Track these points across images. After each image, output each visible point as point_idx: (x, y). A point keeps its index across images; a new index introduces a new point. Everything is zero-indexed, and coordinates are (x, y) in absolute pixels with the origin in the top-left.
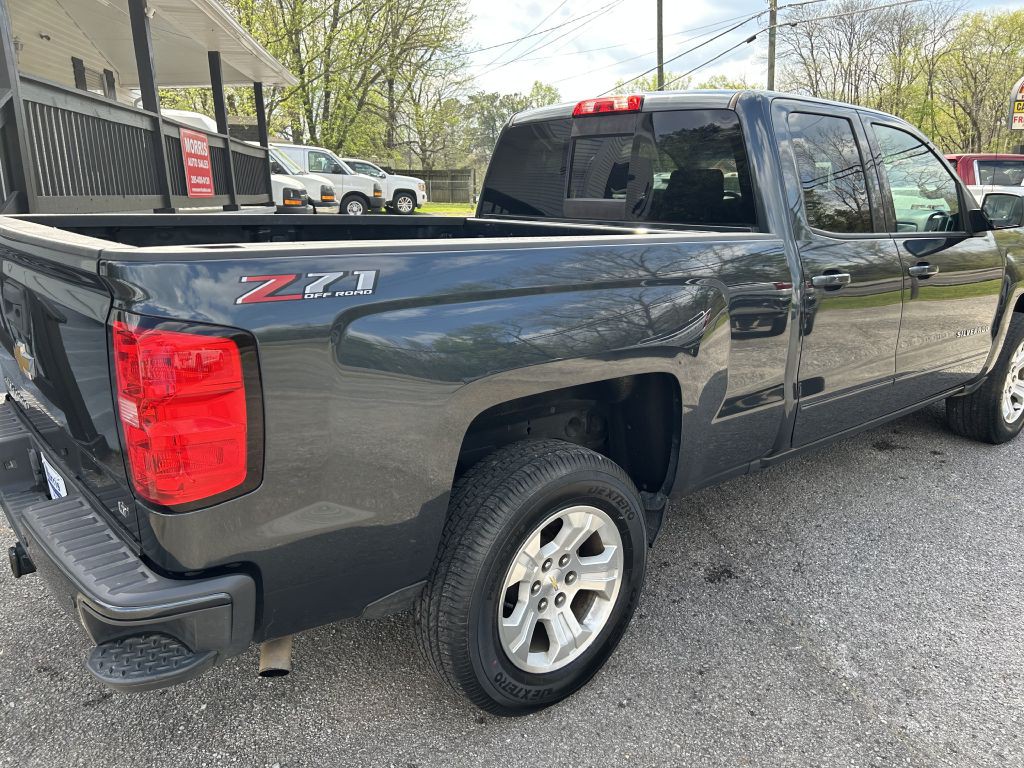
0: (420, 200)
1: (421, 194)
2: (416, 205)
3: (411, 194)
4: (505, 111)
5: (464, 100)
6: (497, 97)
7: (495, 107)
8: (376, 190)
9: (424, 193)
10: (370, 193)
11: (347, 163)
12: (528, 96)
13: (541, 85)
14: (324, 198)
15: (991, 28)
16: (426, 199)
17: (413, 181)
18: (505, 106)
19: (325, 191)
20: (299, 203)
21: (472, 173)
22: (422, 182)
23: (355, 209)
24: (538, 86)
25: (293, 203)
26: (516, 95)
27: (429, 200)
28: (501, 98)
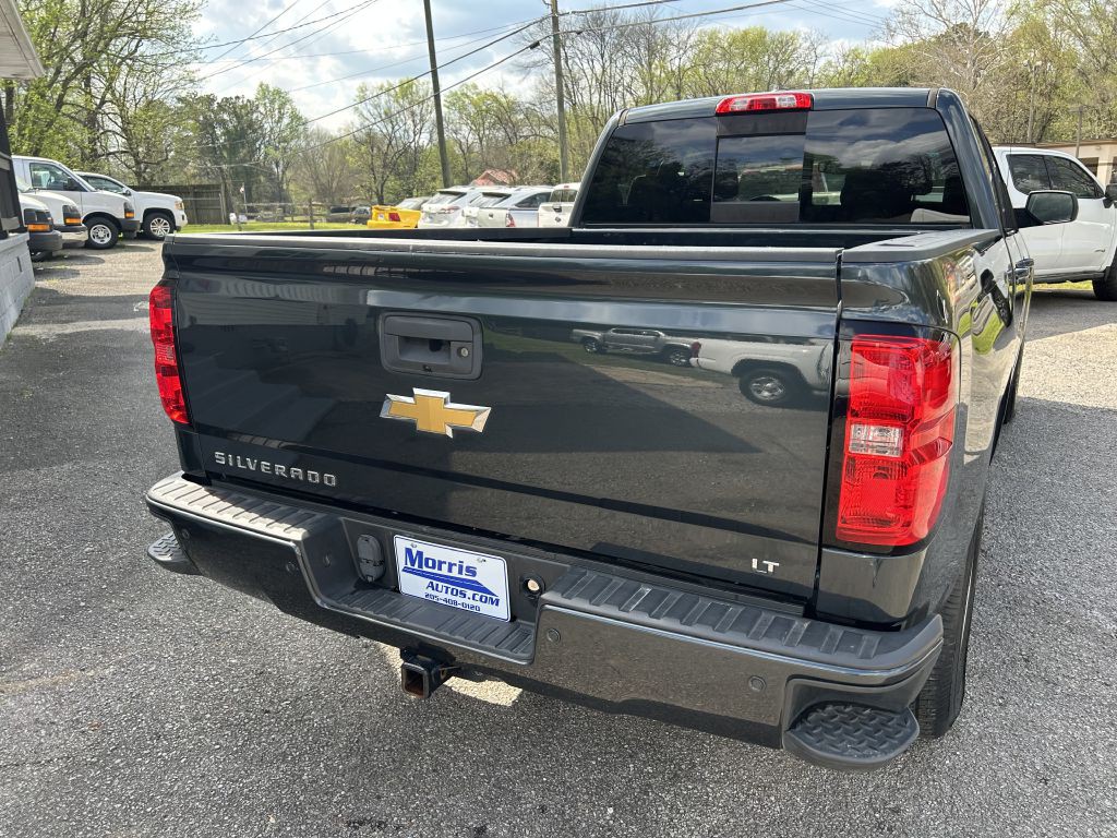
0: (179, 221)
1: (180, 215)
2: (174, 228)
3: (167, 214)
4: (226, 117)
5: (171, 103)
6: (213, 100)
7: (213, 111)
8: (127, 211)
9: (183, 213)
10: (120, 215)
11: (84, 177)
12: (252, 98)
13: (267, 87)
14: (68, 221)
15: (726, 45)
16: (186, 221)
17: (167, 198)
18: (225, 111)
19: (69, 213)
20: (47, 227)
21: (222, 187)
22: (179, 199)
23: (101, 234)
24: (264, 89)
25: (40, 228)
26: (237, 98)
27: (190, 223)
28: (219, 101)
